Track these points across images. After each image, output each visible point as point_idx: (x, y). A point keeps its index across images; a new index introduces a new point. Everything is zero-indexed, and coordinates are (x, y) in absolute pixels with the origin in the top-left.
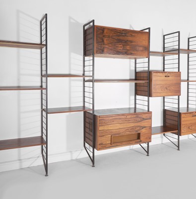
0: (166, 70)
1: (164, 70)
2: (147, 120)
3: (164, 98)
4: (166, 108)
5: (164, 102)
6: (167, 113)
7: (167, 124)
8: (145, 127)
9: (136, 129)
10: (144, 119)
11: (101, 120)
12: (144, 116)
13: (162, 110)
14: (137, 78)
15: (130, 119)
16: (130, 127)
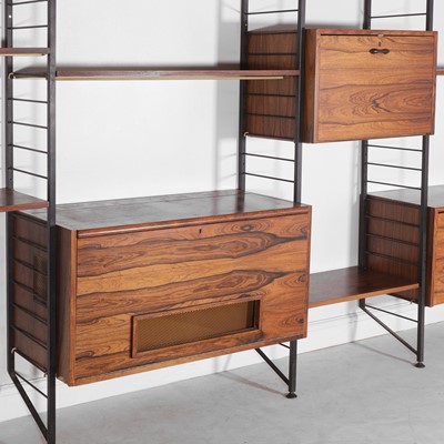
0: (375, 25)
1: (367, 24)
2: (289, 245)
3: (365, 146)
4: (372, 189)
5: (364, 163)
6: (376, 210)
7: (375, 260)
8: (282, 274)
9: (244, 285)
10: (277, 240)
11: (86, 248)
12: (277, 227)
13: (356, 199)
14: (252, 59)
15: (217, 243)
16: (217, 276)
